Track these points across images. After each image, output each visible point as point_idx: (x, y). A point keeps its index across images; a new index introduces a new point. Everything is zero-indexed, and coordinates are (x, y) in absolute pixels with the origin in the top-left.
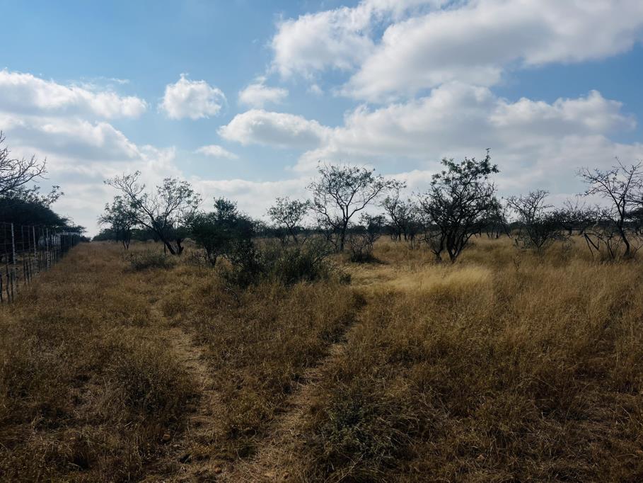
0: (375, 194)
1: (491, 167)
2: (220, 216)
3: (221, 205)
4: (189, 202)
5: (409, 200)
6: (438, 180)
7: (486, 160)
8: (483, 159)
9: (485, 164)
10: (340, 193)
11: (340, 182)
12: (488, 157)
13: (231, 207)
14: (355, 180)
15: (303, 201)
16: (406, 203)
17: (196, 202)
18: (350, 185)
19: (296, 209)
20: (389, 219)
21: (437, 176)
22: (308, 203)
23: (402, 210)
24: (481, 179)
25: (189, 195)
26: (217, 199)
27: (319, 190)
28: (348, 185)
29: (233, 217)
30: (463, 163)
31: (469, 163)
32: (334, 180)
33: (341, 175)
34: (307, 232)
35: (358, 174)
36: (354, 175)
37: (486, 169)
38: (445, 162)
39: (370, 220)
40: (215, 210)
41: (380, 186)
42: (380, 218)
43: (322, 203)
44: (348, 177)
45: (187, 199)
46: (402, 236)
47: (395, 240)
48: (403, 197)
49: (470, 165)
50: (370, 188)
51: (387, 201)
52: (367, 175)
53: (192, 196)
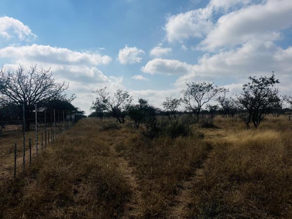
0: (214, 95)
1: (275, 80)
2: (141, 106)
3: (141, 101)
4: (128, 100)
5: (231, 98)
6: (246, 87)
7: (273, 77)
8: (271, 76)
9: (272, 79)
10: (197, 95)
11: (196, 89)
12: (273, 75)
13: (146, 102)
14: (204, 88)
15: (178, 99)
16: (229, 99)
17: (131, 100)
18: (202, 91)
19: (175, 103)
20: (220, 106)
21: (246, 85)
22: (181, 99)
23: (227, 103)
24: (270, 87)
25: (128, 97)
26: (140, 99)
27: (186, 93)
28: (200, 91)
29: (146, 106)
30: (260, 79)
31: (263, 78)
32: (193, 89)
33: (197, 86)
34: (180, 113)
35: (205, 85)
36: (204, 86)
37: (272, 81)
38: (251, 78)
39: (211, 107)
40: (139, 104)
41: (216, 91)
42: (216, 107)
43: (188, 99)
44: (201, 87)
45: (127, 99)
46: (227, 115)
47: (224, 117)
48: (227, 96)
49: (263, 80)
50: (211, 92)
51: (220, 98)
52: (210, 86)
53: (129, 97)
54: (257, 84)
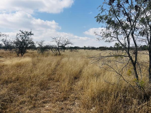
5: (10, 40)
7: (31, 32)
20: (4, 45)
21: (18, 34)
23: (8, 42)
31: (26, 32)
42: (1, 44)
47: (6, 51)
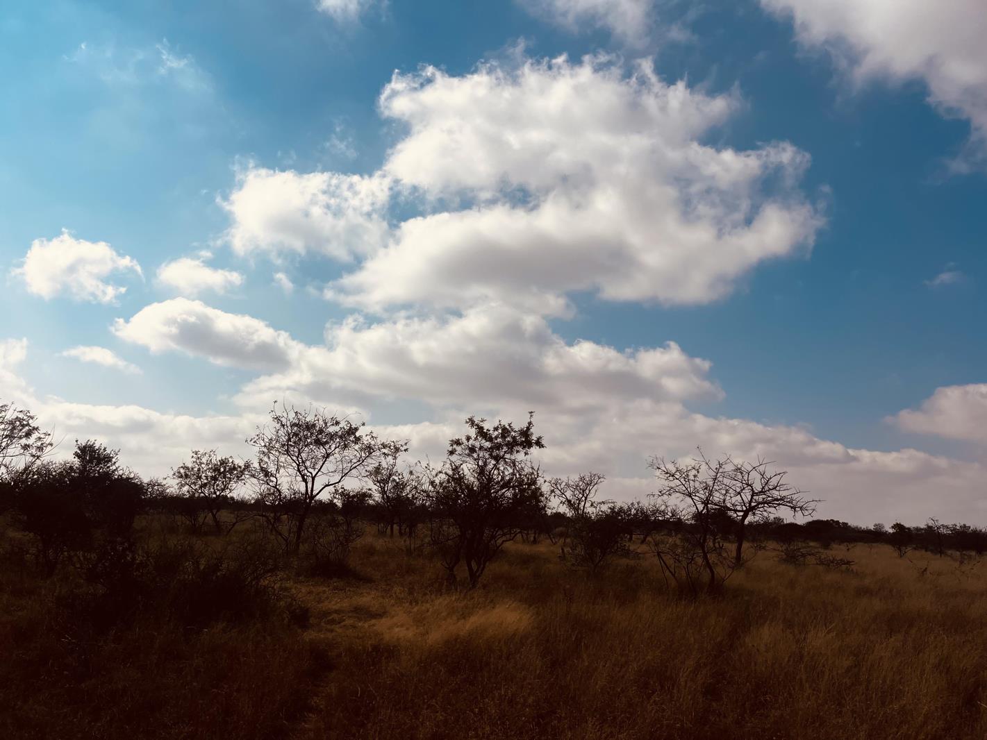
0: (361, 461)
2: (83, 470)
6: (459, 449)
7: (528, 428)
9: (526, 433)
12: (530, 423)
15: (240, 462)
16: (406, 476)
21: (458, 443)
22: (247, 466)
23: (400, 486)
27: (270, 448)
28: (318, 443)
33: (309, 427)
35: (336, 428)
37: (526, 440)
38: (472, 422)
39: (345, 495)
40: (76, 462)
41: (369, 449)
42: (363, 496)
44: (321, 431)
46: (396, 527)
51: (378, 470)
52: (352, 431)
54: (487, 444)
